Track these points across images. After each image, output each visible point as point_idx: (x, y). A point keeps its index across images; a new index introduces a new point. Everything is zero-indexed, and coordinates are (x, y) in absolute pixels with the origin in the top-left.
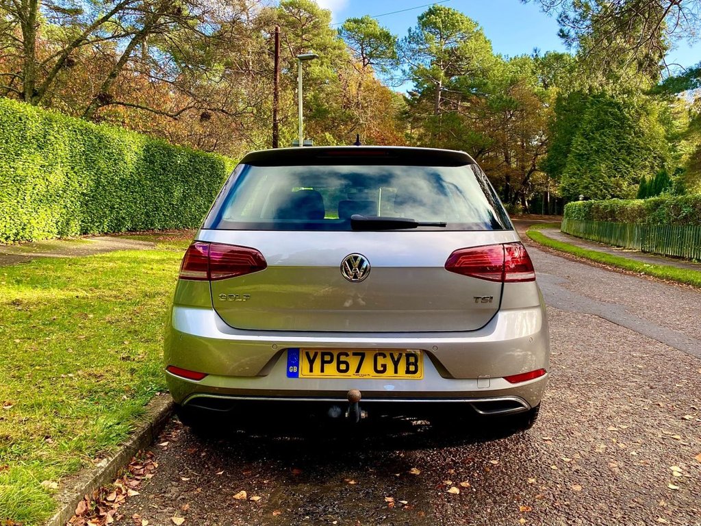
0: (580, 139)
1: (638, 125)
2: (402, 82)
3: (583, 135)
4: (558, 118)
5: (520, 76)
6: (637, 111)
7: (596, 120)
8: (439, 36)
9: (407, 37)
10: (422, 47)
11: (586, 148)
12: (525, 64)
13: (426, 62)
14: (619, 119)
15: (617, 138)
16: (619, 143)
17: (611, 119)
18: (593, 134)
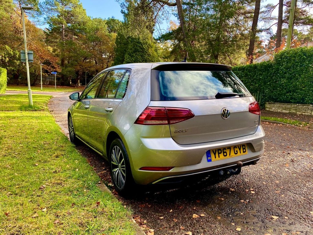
0: (128, 56)
1: (148, 51)
2: (44, 23)
3: (129, 54)
4: (117, 46)
5: (99, 27)
6: (147, 46)
7: (133, 48)
8: (61, 4)
9: (45, 2)
10: (53, 8)
11: (130, 59)
12: (100, 22)
13: (55, 15)
14: (141, 49)
15: (141, 56)
16: (142, 58)
17: (139, 48)
18: (133, 54)
